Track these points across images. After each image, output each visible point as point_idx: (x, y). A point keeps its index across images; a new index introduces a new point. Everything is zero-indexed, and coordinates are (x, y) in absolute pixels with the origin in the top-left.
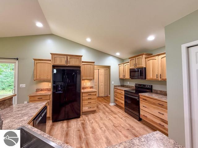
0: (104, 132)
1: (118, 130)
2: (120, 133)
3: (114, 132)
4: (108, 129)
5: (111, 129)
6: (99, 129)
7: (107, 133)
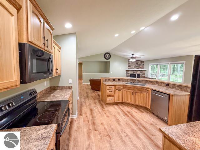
0: (122, 130)
1: (107, 131)
2: (106, 128)
3: (112, 129)
4: (118, 133)
5: (114, 133)
6: (129, 134)
7: (119, 129)
